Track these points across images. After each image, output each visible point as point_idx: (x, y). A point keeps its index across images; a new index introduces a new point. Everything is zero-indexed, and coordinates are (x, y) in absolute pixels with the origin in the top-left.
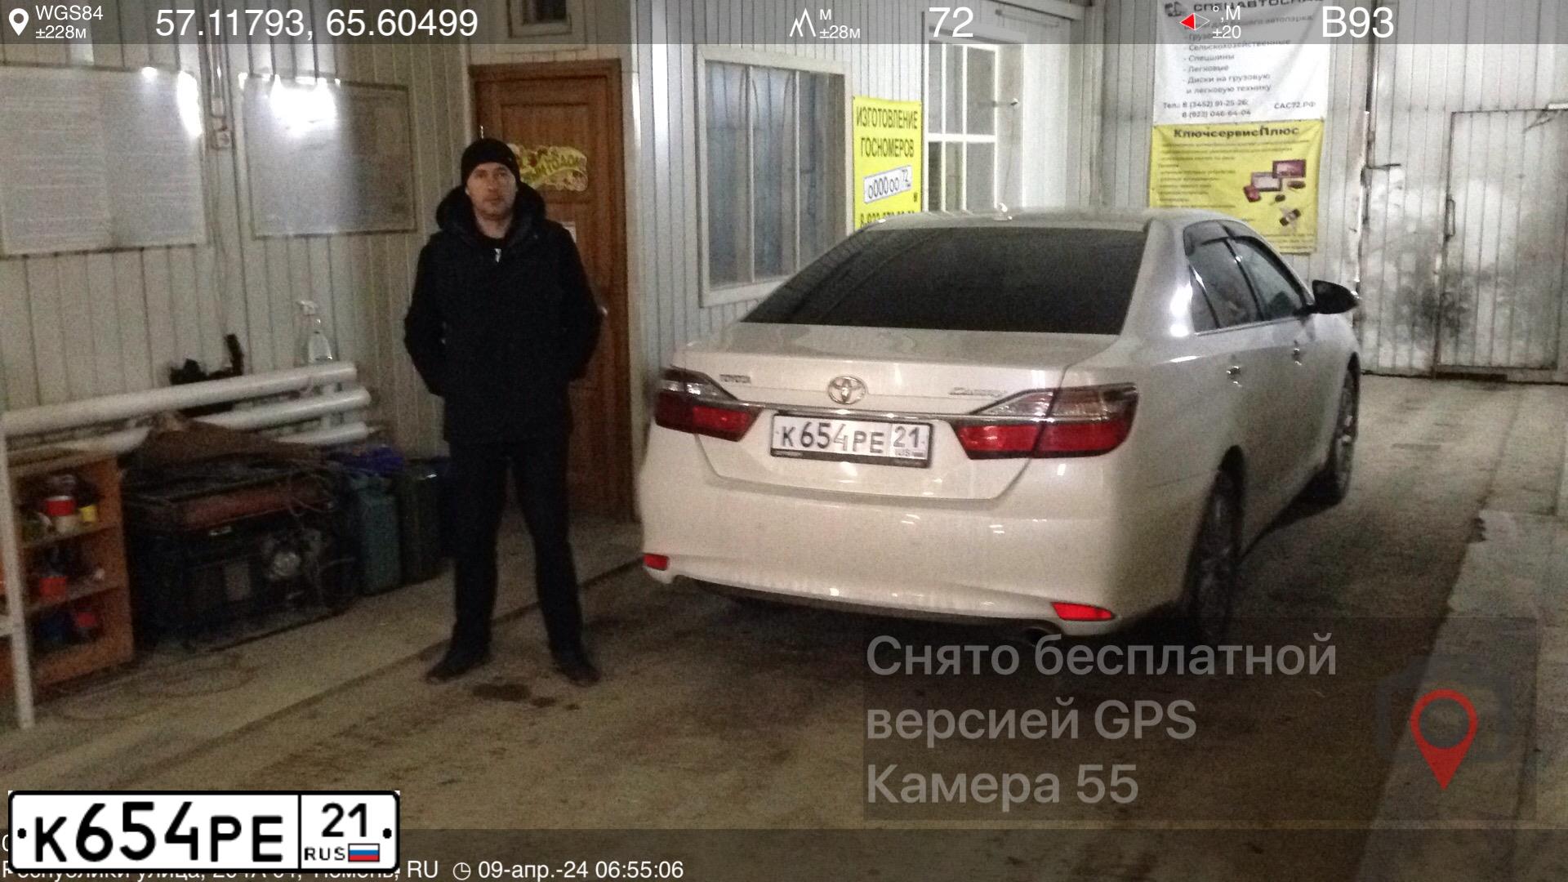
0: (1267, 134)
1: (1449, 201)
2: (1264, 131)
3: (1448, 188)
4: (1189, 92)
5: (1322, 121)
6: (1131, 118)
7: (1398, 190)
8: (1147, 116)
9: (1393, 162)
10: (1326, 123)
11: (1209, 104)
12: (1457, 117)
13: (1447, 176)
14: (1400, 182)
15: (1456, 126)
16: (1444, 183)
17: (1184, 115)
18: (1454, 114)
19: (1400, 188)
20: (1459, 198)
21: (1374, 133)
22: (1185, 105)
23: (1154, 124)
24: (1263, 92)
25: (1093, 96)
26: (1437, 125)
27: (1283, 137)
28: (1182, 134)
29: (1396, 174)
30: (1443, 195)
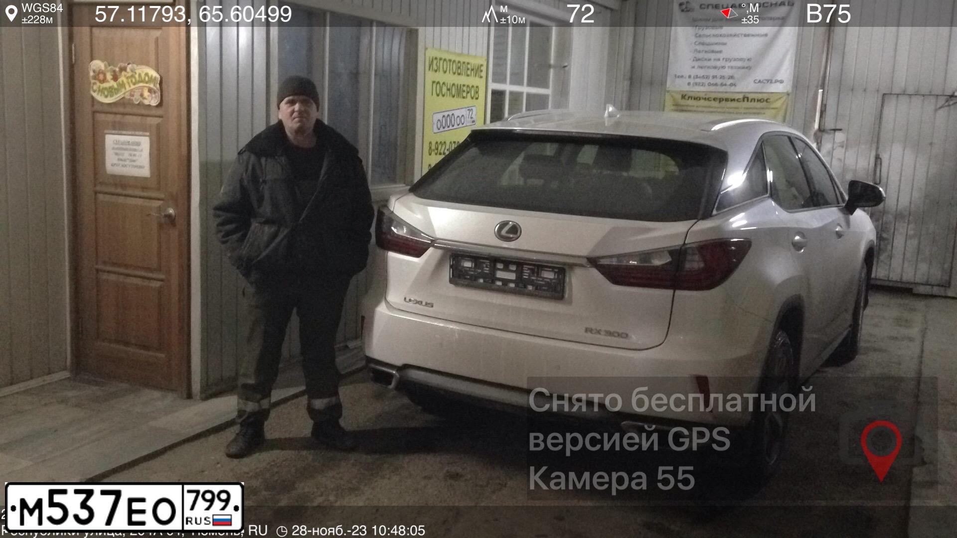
0: (748, 101)
1: (878, 158)
2: (745, 98)
3: (877, 148)
4: (693, 67)
5: (788, 94)
6: (651, 83)
7: (840, 148)
8: (663, 83)
9: (838, 128)
10: (790, 96)
11: (707, 77)
12: (886, 96)
13: (876, 139)
14: (843, 142)
15: (886, 104)
16: (874, 146)
17: (689, 84)
18: (884, 94)
19: (843, 147)
20: (885, 157)
21: (825, 105)
22: (690, 77)
23: (667, 89)
24: (746, 70)
25: (624, 65)
26: (872, 102)
27: (759, 105)
28: (687, 97)
29: (840, 137)
30: (873, 153)
